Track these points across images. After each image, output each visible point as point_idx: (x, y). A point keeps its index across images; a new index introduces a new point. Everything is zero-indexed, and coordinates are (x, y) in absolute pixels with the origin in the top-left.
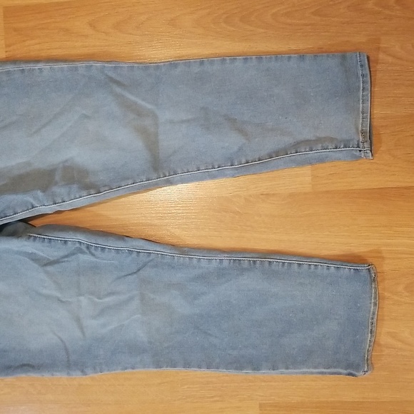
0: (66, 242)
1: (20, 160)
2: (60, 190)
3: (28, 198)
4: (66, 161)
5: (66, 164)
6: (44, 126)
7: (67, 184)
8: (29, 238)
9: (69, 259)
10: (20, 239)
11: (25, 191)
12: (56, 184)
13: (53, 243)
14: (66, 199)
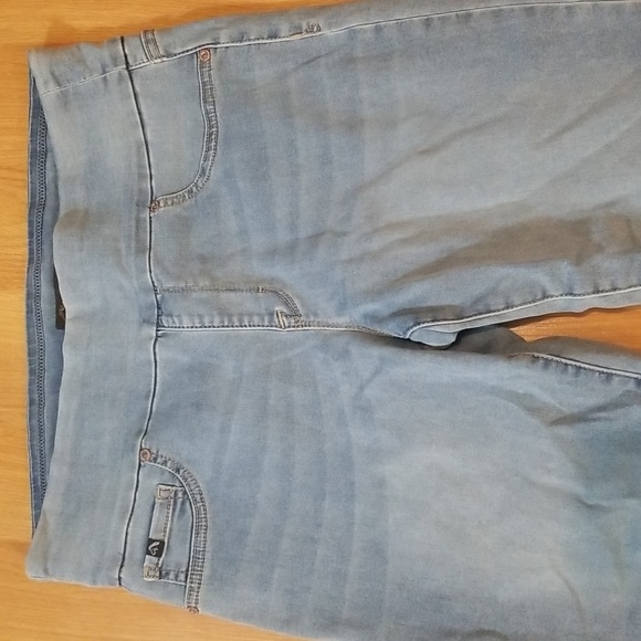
0: (609, 376)
1: (504, 199)
2: (609, 264)
3: (540, 277)
4: (611, 204)
5: (613, 211)
6: (567, 128)
7: (625, 253)
8: (533, 362)
9: (610, 414)
10: (513, 361)
11: (534, 262)
12: (600, 249)
13: (582, 376)
14: (620, 283)
